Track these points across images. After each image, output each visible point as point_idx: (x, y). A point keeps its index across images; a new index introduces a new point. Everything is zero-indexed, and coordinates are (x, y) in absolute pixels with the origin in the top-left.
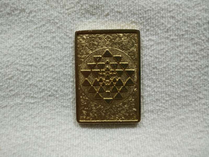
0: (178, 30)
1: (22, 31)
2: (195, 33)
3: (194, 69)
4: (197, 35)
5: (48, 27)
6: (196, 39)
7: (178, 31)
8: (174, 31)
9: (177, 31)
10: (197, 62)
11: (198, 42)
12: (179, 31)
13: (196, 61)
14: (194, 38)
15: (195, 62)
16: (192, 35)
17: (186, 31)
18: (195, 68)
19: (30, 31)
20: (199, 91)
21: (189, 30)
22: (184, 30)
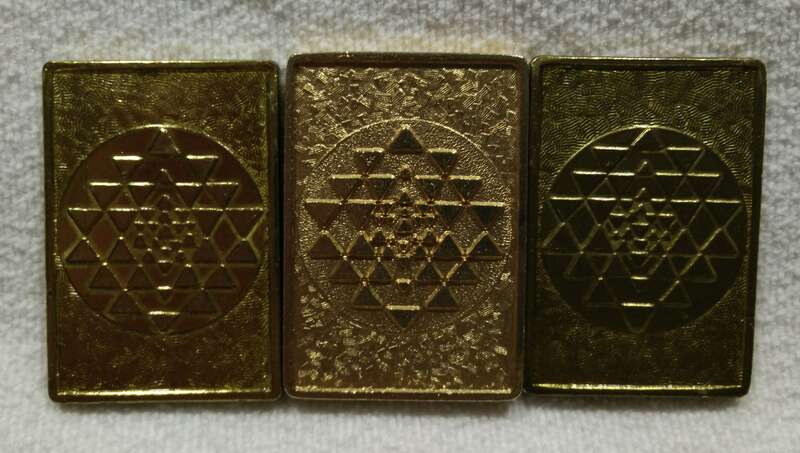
0: (722, 30)
1: (146, 29)
2: (780, 43)
3: (778, 174)
4: (788, 48)
5: (242, 17)
6: (785, 66)
7: (720, 34)
8: (708, 33)
9: (716, 35)
10: (789, 146)
11: (792, 74)
12: (726, 35)
13: (785, 142)
14: (778, 59)
15: (781, 147)
16: (769, 48)
17: (748, 34)
18: (780, 169)
19: (178, 31)
20: (792, 250)
21: (761, 30)
22: (742, 31)
